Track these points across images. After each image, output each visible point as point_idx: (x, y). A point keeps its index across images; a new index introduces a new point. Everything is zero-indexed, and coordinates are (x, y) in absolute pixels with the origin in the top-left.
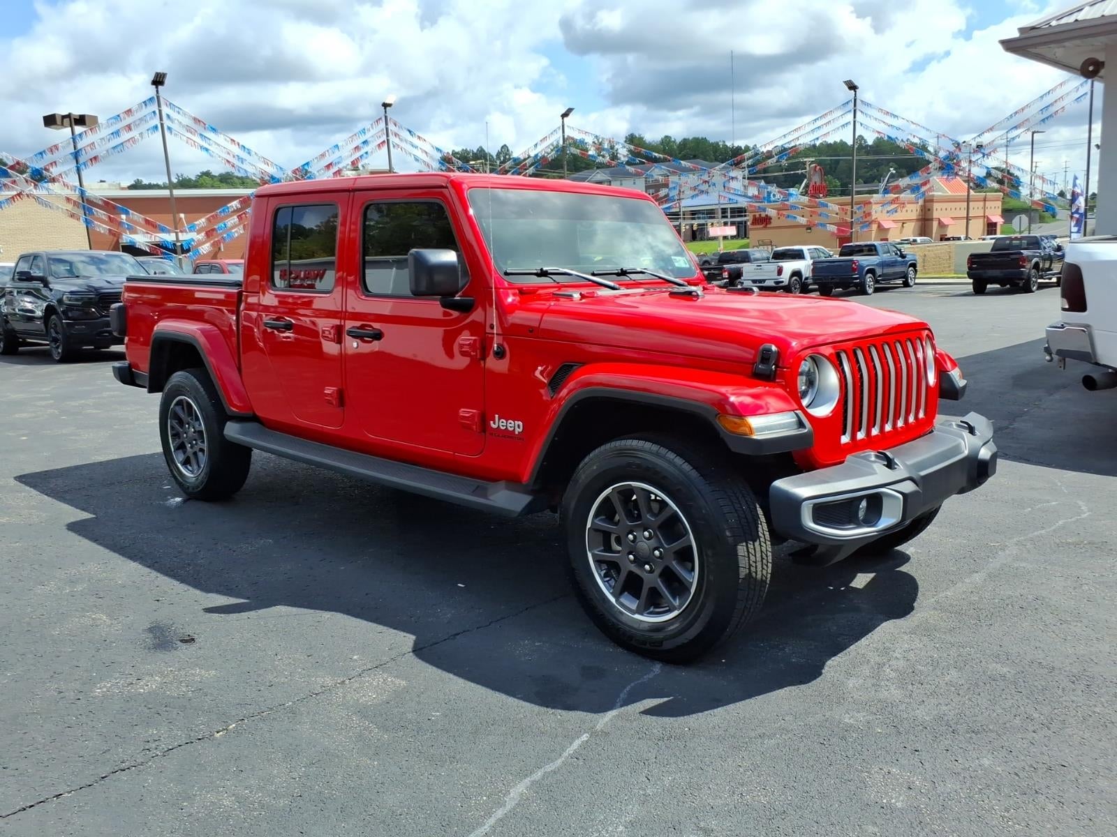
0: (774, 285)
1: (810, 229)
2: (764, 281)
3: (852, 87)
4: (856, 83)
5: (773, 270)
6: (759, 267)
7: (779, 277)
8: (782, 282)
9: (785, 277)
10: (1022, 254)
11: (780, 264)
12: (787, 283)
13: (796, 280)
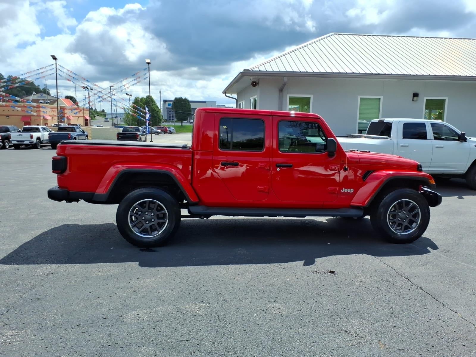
0: (29, 143)
1: (8, 117)
2: (24, 141)
3: (54, 58)
4: (57, 57)
5: (28, 136)
6: (20, 135)
7: (31, 140)
8: (33, 142)
9: (34, 140)
10: (137, 134)
11: (32, 134)
12: (35, 143)
13: (39, 141)
